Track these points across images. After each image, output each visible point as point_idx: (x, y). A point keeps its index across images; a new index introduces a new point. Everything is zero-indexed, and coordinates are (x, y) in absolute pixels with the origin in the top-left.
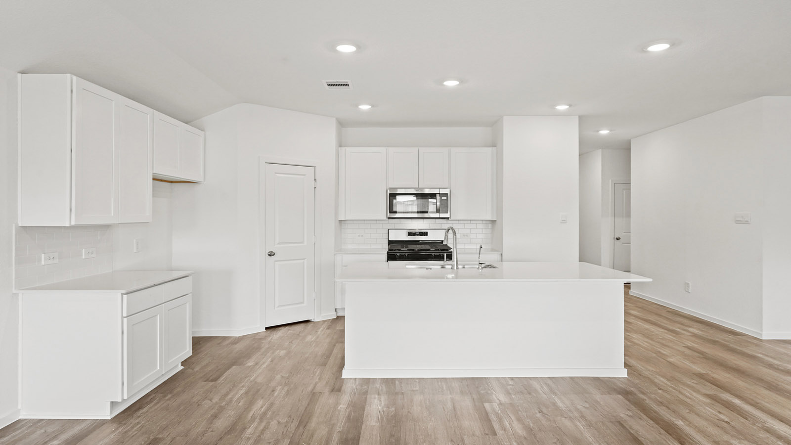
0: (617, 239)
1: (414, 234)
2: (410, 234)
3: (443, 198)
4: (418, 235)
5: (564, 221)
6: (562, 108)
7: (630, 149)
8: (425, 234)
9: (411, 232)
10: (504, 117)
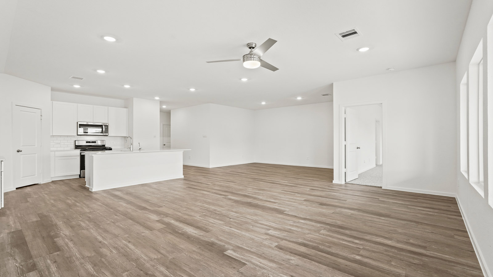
0: (164, 145)
1: (89, 142)
2: (87, 142)
3: (106, 127)
4: (91, 143)
5: (155, 137)
6: (157, 98)
7: (170, 113)
8: (95, 142)
9: (88, 142)
10: (134, 98)
